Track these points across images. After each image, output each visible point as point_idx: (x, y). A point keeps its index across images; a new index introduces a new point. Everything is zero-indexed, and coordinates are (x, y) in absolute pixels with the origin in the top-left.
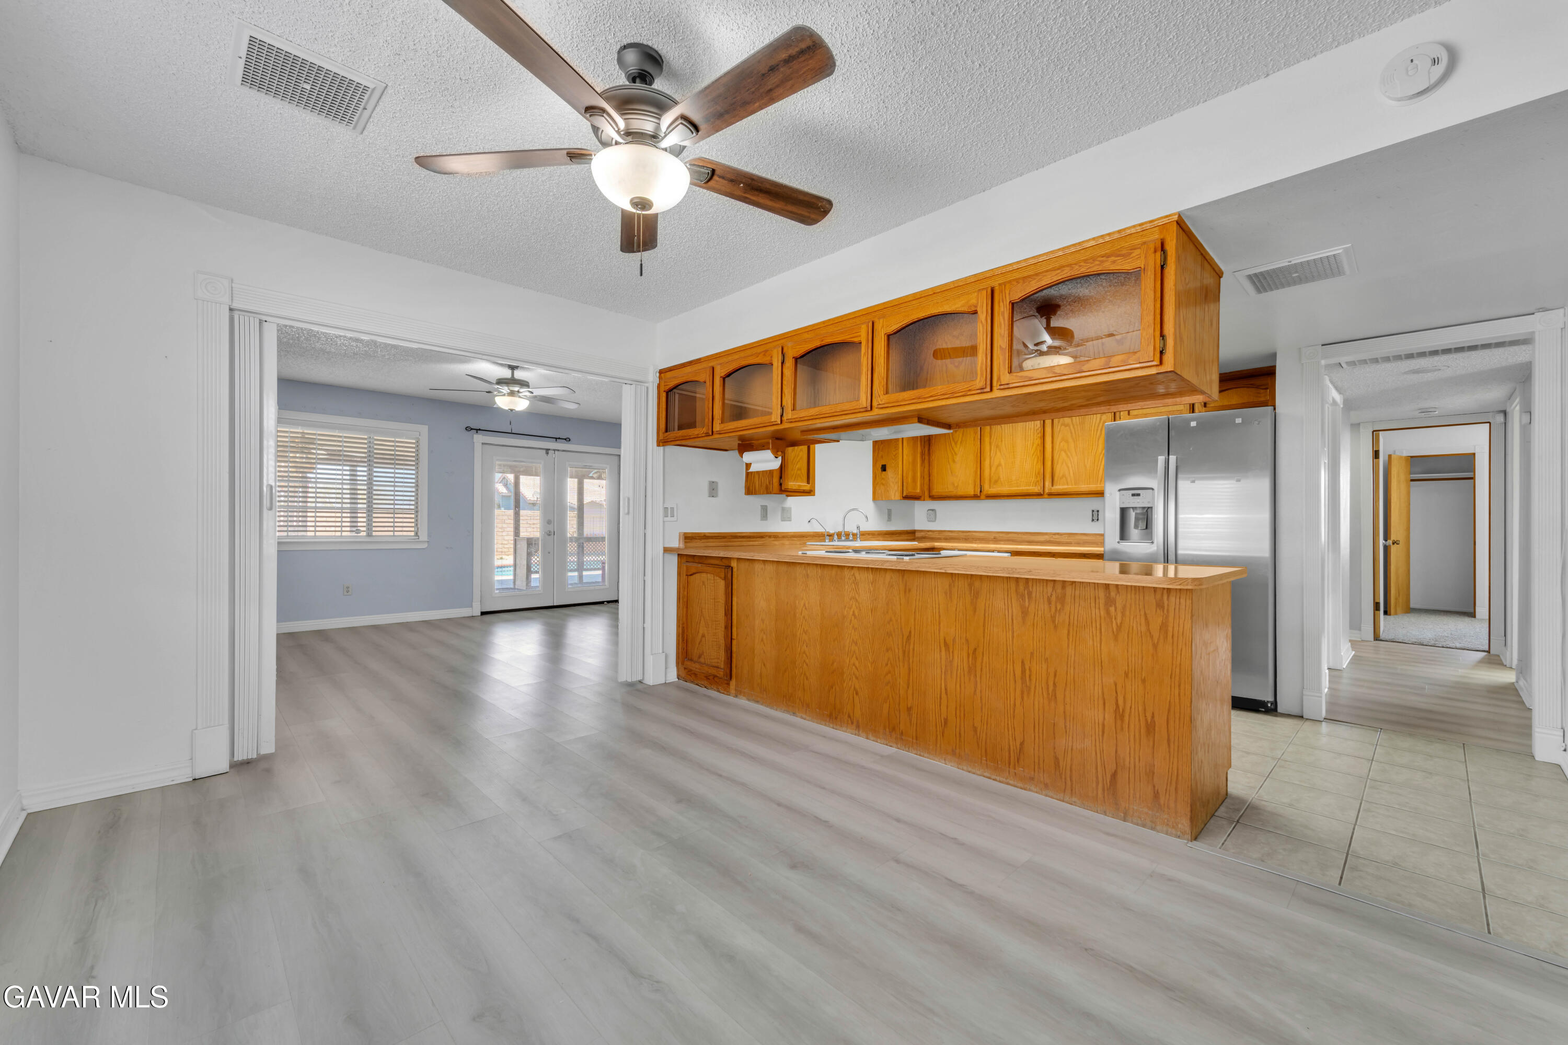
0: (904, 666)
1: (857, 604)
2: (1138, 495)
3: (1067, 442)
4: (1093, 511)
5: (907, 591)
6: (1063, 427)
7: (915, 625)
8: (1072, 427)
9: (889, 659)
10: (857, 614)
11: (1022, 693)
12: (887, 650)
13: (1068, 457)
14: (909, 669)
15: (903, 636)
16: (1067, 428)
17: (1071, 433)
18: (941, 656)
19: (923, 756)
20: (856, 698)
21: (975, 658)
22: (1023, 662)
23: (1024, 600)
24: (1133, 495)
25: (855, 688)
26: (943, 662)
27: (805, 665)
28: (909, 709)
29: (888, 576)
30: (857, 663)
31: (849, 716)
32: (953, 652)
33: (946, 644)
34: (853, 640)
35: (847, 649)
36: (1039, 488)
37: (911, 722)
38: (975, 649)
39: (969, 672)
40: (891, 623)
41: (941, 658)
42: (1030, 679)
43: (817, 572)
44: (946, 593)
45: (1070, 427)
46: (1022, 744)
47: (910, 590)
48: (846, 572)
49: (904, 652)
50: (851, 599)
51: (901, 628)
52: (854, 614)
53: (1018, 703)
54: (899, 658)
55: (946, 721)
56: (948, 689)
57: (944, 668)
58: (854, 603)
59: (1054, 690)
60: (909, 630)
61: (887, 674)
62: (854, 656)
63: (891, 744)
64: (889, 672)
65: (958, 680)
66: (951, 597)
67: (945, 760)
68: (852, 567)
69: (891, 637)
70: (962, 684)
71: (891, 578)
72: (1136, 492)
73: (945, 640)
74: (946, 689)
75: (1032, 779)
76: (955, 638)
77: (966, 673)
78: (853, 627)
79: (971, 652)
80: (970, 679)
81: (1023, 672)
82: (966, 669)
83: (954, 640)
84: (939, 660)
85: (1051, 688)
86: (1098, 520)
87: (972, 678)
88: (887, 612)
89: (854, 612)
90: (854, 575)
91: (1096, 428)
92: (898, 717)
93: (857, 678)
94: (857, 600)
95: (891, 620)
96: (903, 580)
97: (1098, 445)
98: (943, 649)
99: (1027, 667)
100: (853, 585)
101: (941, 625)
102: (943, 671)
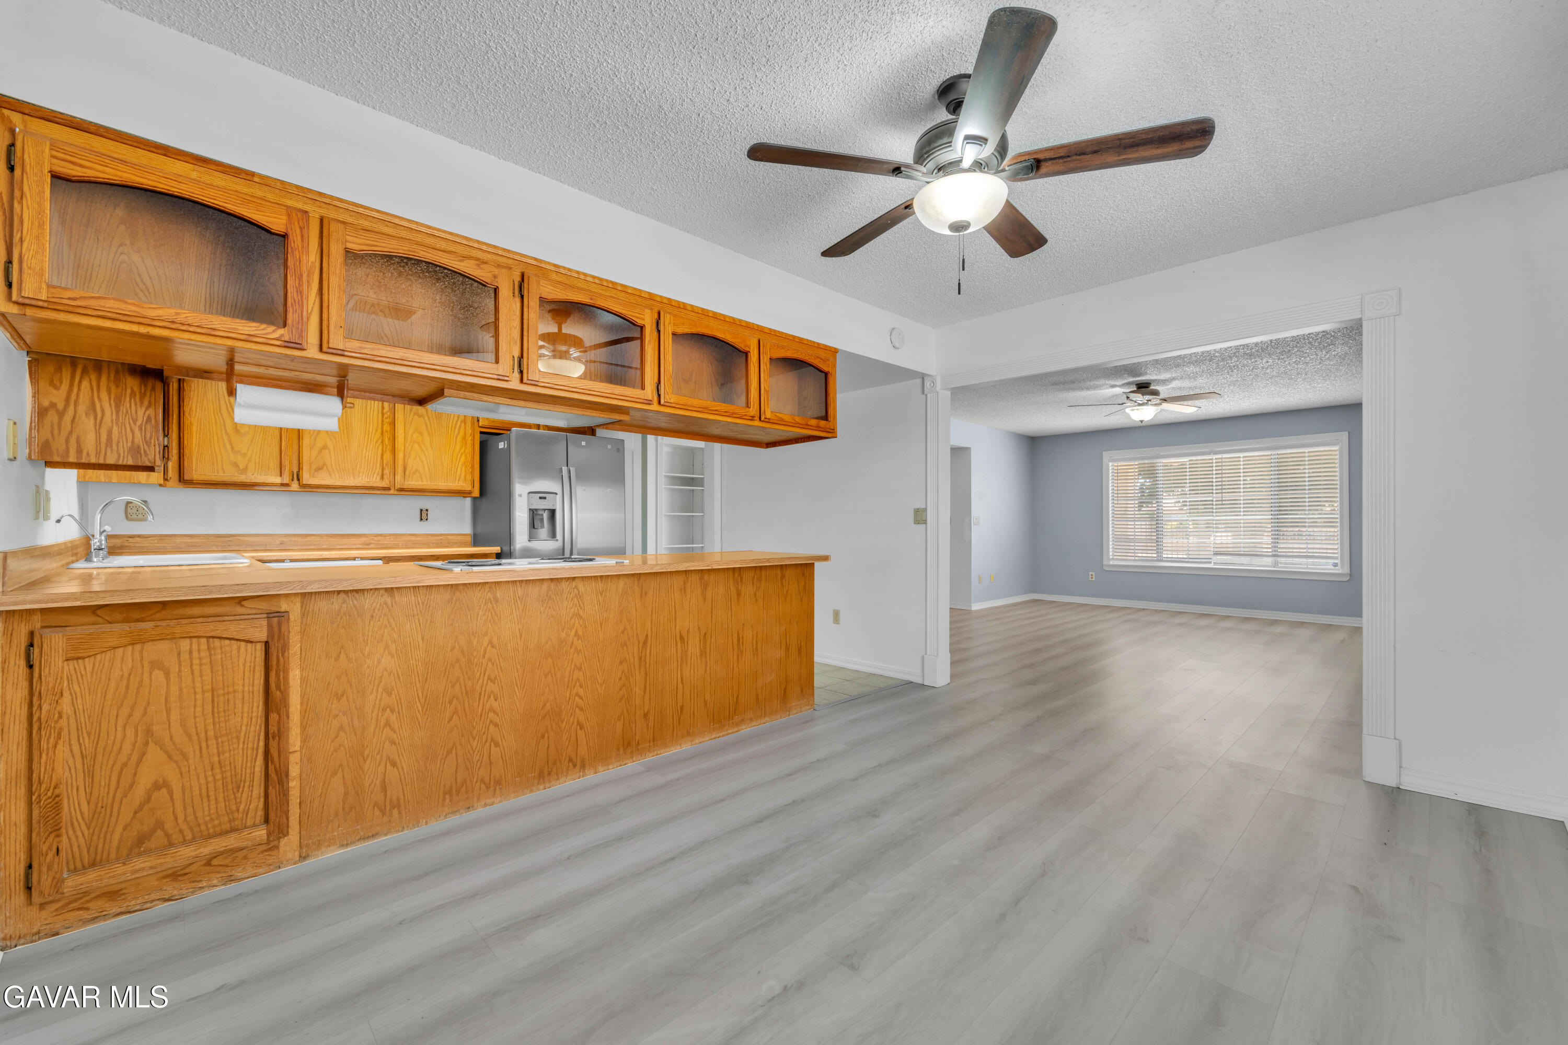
0: (640, 673)
1: (581, 621)
2: (545, 498)
3: (421, 434)
4: (421, 510)
5: (643, 594)
6: (416, 417)
7: (651, 628)
8: (426, 418)
9: (623, 672)
10: (580, 633)
11: (738, 656)
12: (621, 663)
13: (422, 450)
14: (646, 674)
15: (639, 642)
16: (422, 419)
17: (426, 425)
18: (677, 649)
19: (660, 754)
20: (581, 734)
21: (705, 642)
22: (738, 634)
23: (738, 584)
24: (540, 498)
25: (578, 722)
26: (679, 655)
27: (492, 727)
28: (646, 715)
29: (621, 583)
30: (581, 692)
31: (570, 760)
32: (687, 642)
33: (682, 637)
34: (576, 666)
35: (566, 679)
36: (388, 482)
37: (648, 728)
38: (705, 634)
39: (701, 655)
40: (626, 632)
41: (677, 653)
42: (743, 644)
43: (514, 592)
44: (681, 590)
45: (424, 418)
46: (738, 697)
47: (646, 594)
48: (564, 585)
49: (640, 658)
50: (571, 618)
51: (637, 634)
52: (576, 634)
53: (735, 665)
54: (634, 666)
55: (682, 707)
56: (684, 678)
57: (679, 660)
58: (577, 621)
59: (756, 647)
60: (645, 634)
61: (621, 689)
62: (578, 684)
63: (625, 763)
64: (624, 685)
65: (692, 665)
66: (685, 593)
67: (680, 745)
68: (574, 578)
69: (625, 648)
70: (696, 668)
71: (625, 584)
72: (543, 496)
73: (680, 633)
74: (682, 679)
75: (743, 720)
76: (689, 629)
77: (698, 657)
78: (576, 650)
79: (702, 638)
80: (701, 661)
81: (738, 640)
82: (698, 653)
83: (688, 631)
84: (675, 654)
85: (755, 646)
86: (427, 520)
87: (703, 660)
88: (621, 622)
89: (576, 632)
90: (576, 587)
91: (454, 425)
92: (634, 729)
93: (581, 709)
94: (581, 617)
95: (625, 629)
96: (638, 584)
97: (456, 443)
98: (679, 642)
99: (741, 636)
100: (576, 599)
101: (677, 621)
102: (679, 663)
